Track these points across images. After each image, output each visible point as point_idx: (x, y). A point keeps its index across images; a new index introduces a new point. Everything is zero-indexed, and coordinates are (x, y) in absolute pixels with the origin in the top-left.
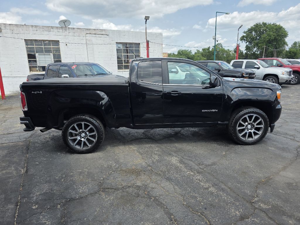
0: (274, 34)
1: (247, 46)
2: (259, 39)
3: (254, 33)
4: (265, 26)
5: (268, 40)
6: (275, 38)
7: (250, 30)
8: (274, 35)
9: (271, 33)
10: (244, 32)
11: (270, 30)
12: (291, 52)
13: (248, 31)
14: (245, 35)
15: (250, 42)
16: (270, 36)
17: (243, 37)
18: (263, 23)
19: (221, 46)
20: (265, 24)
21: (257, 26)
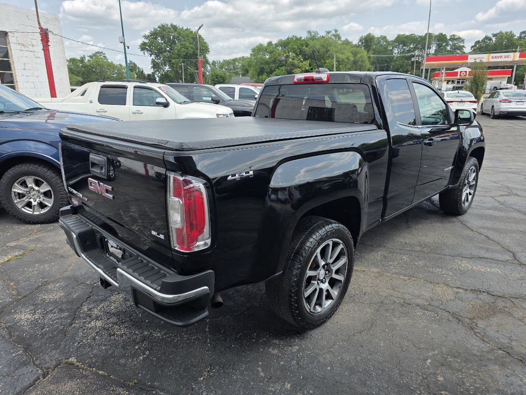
0: (191, 45)
1: (153, 61)
2: (169, 51)
3: (159, 40)
4: (176, 31)
5: (185, 54)
6: (193, 52)
7: (154, 35)
8: (192, 48)
9: (187, 44)
10: (145, 37)
11: (184, 37)
12: (217, 75)
13: (151, 36)
14: (146, 41)
15: (157, 56)
16: (187, 49)
17: (144, 44)
18: (172, 25)
19: (104, 57)
20: (175, 28)
21: (163, 28)
